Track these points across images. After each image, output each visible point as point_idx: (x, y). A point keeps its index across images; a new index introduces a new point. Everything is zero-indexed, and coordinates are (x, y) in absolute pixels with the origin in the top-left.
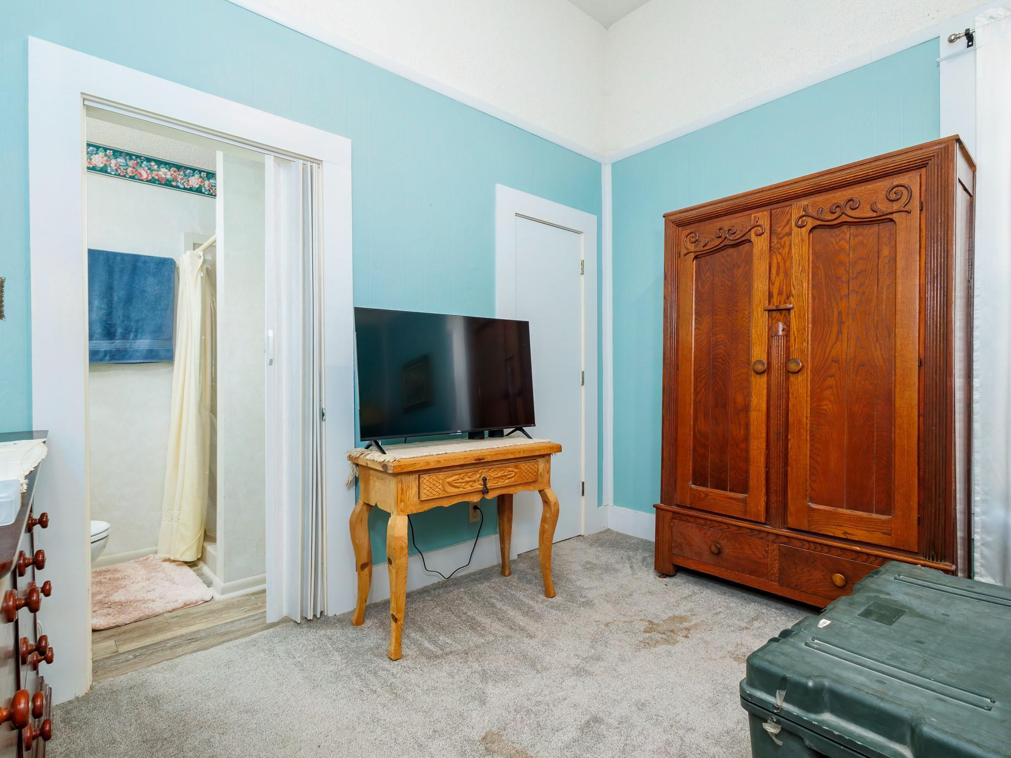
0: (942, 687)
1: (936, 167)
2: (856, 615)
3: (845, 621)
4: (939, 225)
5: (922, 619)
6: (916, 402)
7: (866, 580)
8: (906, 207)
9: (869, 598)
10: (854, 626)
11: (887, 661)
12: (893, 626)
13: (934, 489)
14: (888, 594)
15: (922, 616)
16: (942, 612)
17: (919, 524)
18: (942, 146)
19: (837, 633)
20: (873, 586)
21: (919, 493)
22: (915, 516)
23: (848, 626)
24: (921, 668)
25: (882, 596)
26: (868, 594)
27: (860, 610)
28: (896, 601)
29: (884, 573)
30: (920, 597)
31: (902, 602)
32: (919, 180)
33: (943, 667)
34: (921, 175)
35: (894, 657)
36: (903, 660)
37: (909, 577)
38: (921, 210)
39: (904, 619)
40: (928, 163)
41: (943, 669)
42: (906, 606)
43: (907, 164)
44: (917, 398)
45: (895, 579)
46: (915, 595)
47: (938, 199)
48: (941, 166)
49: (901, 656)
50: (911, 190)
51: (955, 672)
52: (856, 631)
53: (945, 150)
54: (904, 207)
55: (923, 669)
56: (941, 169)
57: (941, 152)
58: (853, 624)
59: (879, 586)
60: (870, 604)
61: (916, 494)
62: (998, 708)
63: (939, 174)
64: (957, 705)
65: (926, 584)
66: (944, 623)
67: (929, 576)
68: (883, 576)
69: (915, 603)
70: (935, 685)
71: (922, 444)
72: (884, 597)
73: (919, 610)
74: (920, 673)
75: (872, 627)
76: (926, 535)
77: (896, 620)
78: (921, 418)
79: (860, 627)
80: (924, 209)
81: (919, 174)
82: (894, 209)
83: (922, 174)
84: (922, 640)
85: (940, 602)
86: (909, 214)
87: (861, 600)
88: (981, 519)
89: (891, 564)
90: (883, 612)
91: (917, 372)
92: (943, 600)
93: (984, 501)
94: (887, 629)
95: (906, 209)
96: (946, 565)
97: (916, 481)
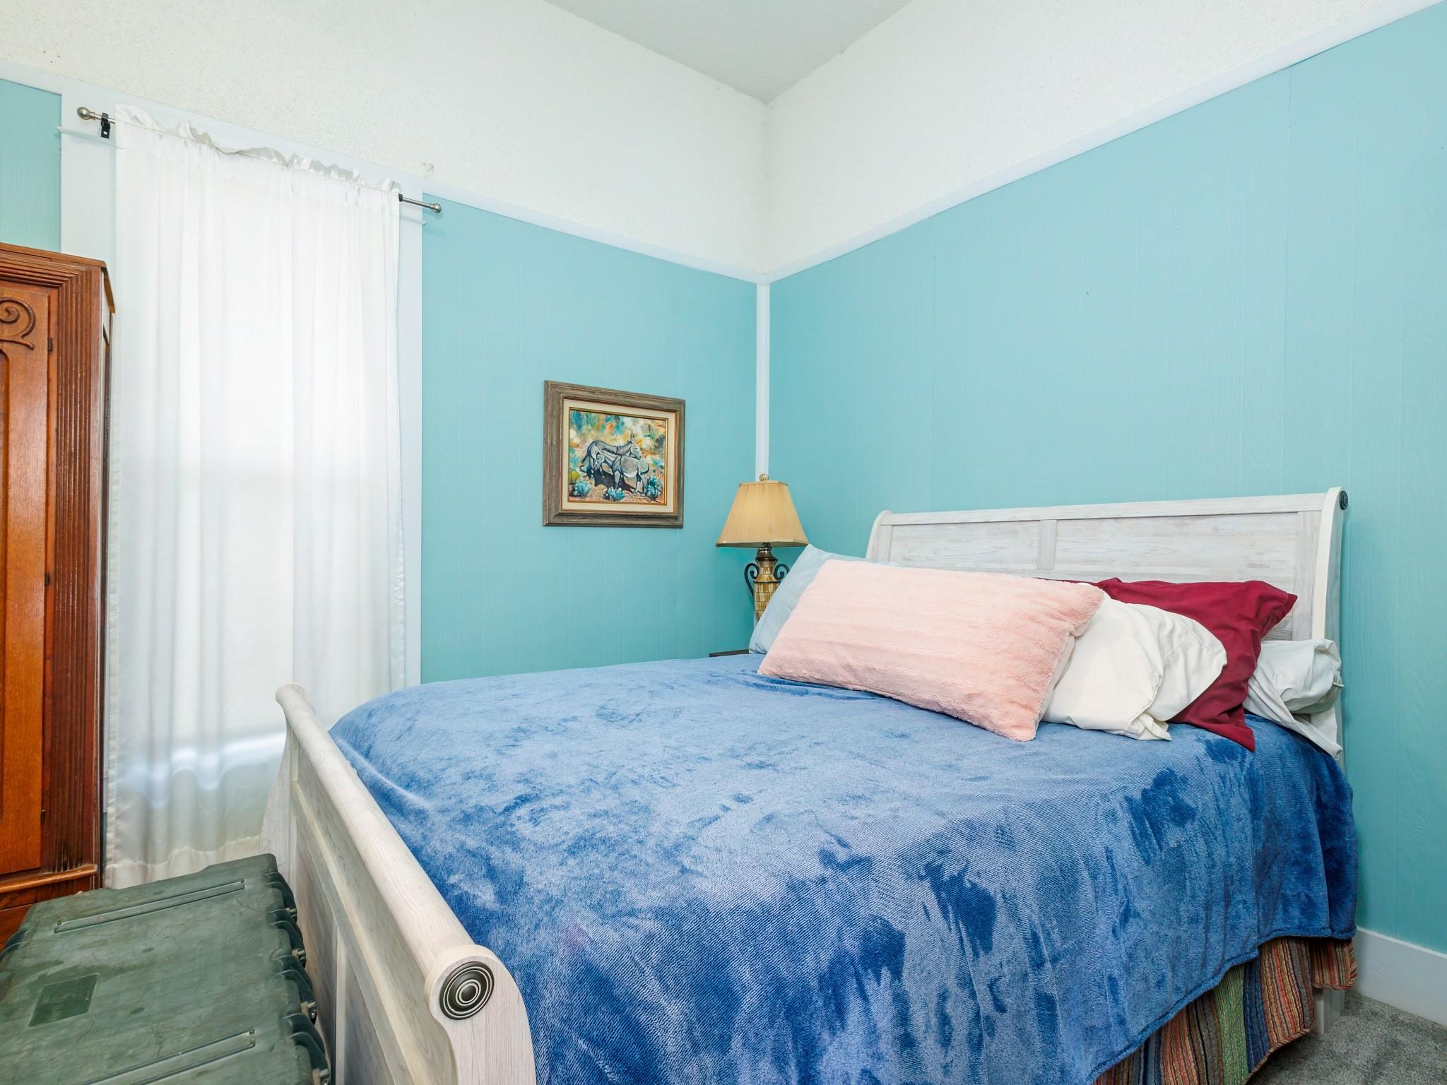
0: (195, 1054)
1: (74, 295)
2: (27, 1027)
3: (15, 1049)
4: (78, 381)
5: (123, 975)
6: (41, 638)
7: (12, 959)
8: (26, 338)
9: (32, 986)
10: (34, 1049)
11: (111, 1071)
12: (90, 1010)
13: (67, 765)
14: (58, 963)
15: (121, 970)
16: (142, 947)
17: (42, 824)
18: (83, 268)
19: (14, 1078)
20: (28, 962)
21: (43, 776)
22: (37, 811)
23: (23, 1054)
24: (158, 1047)
25: (52, 971)
26: (27, 981)
27: (29, 1015)
28: (74, 969)
29: (34, 931)
30: (103, 943)
31: (83, 964)
32: (46, 304)
33: (181, 1026)
34: (49, 297)
35: (116, 1057)
36: (130, 1052)
37: (75, 919)
38: (50, 350)
39: (100, 989)
40: (61, 285)
41: (183, 1029)
42: (92, 967)
43: (28, 273)
44: (42, 633)
45: (56, 932)
46: (96, 942)
47: (76, 343)
48: (82, 296)
49: (124, 1049)
50: (34, 315)
51: (198, 1023)
52: (41, 1055)
53: (87, 276)
54: (23, 336)
55: (161, 1047)
56: (82, 300)
57: (82, 277)
58: (29, 1047)
59: (36, 957)
60: (39, 996)
61: (39, 779)
62: (260, 1036)
63: (79, 307)
64: (222, 1067)
65: (102, 917)
66: (152, 964)
67: (100, 902)
68: (35, 938)
69: (103, 956)
70: (185, 1058)
71: (49, 701)
72: (54, 972)
73: (112, 964)
74: (161, 1055)
75: (63, 1032)
76: (55, 836)
77: (90, 997)
78: (48, 662)
79: (44, 1043)
80: (55, 349)
81: (47, 295)
82: (5, 335)
83: (52, 297)
84: (140, 1005)
85: (133, 935)
86: (31, 351)
87: (23, 998)
88: (117, 784)
89: (36, 910)
90: (65, 997)
91: (43, 593)
92: (135, 929)
93: (121, 759)
94: (84, 1020)
95: (27, 341)
96: (85, 869)
97: (39, 759)
